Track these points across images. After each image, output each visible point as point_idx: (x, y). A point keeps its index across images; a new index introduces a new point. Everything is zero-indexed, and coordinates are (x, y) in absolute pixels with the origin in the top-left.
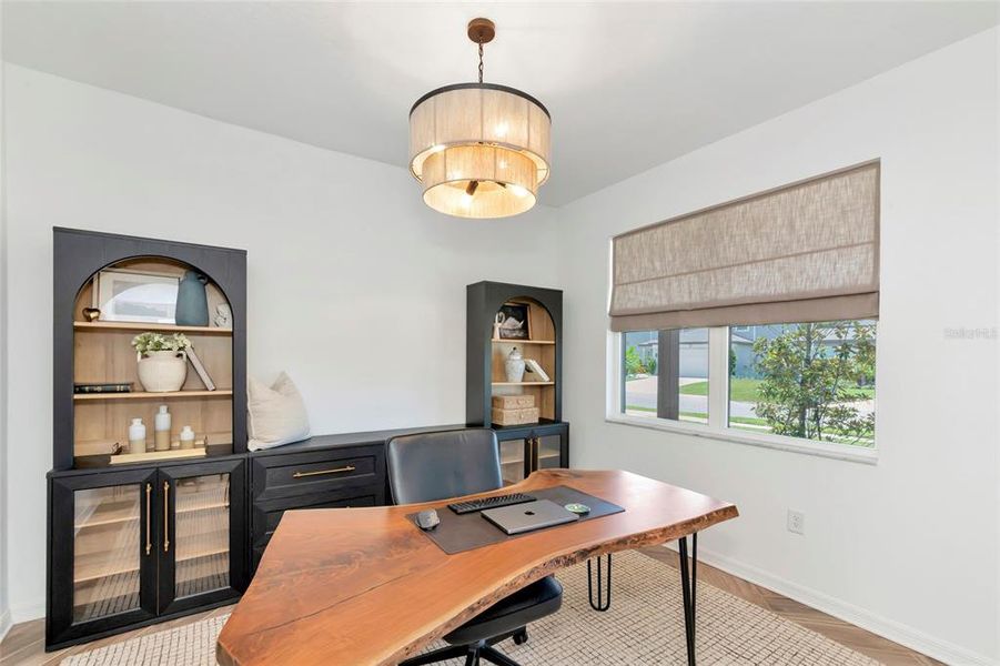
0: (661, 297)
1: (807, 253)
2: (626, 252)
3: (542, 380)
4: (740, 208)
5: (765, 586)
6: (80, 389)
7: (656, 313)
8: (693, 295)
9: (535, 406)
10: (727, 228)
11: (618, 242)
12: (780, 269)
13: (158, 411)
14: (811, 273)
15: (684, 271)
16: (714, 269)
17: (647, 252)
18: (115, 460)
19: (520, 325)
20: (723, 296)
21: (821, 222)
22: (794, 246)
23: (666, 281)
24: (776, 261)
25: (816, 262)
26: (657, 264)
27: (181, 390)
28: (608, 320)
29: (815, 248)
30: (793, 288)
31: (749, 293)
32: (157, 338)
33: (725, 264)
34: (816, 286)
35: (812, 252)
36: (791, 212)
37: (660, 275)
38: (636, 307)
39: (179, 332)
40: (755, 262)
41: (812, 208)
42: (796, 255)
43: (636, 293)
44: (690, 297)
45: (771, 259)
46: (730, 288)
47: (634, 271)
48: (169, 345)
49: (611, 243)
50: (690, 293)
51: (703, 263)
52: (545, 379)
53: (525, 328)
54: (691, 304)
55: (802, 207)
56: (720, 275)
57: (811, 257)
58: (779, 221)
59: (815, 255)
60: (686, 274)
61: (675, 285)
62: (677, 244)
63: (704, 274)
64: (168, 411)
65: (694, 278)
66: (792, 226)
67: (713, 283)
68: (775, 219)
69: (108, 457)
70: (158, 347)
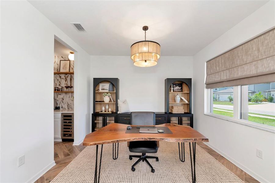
0: (218, 78)
1: (265, 58)
2: (210, 65)
3: (186, 102)
4: (241, 47)
5: (248, 174)
6: (96, 102)
7: (217, 83)
8: (227, 77)
9: (183, 109)
10: (237, 54)
11: (208, 63)
12: (254, 65)
13: (106, 105)
14: (266, 65)
15: (225, 69)
16: (233, 68)
17: (215, 65)
18: (100, 113)
19: (180, 88)
20: (236, 76)
21: (270, 46)
22: (260, 56)
23: (220, 73)
24: (253, 62)
25: (268, 61)
26: (218, 68)
27: (109, 102)
28: (205, 85)
29: (267, 56)
30: (259, 71)
31: (244, 74)
32: (106, 94)
33: (236, 66)
34: (267, 70)
35: (266, 58)
36: (258, 45)
37: (218, 71)
38: (212, 81)
39: (109, 93)
40: (246, 64)
41: (266, 42)
42: (260, 60)
43: (212, 77)
44: (226, 77)
45: (252, 62)
46: (238, 74)
47: (212, 71)
48: (107, 95)
49: (206, 63)
50: (226, 76)
51: (230, 66)
52: (187, 102)
53: (182, 89)
54: (226, 79)
55: (262, 42)
56: (235, 69)
57: (266, 59)
58: (254, 49)
59: (268, 59)
60: (225, 70)
61: (222, 73)
62: (223, 61)
63: (231, 69)
64: (108, 106)
65: (227, 71)
66: (258, 50)
67: (233, 72)
68: (253, 48)
69: (99, 112)
70: (106, 95)
